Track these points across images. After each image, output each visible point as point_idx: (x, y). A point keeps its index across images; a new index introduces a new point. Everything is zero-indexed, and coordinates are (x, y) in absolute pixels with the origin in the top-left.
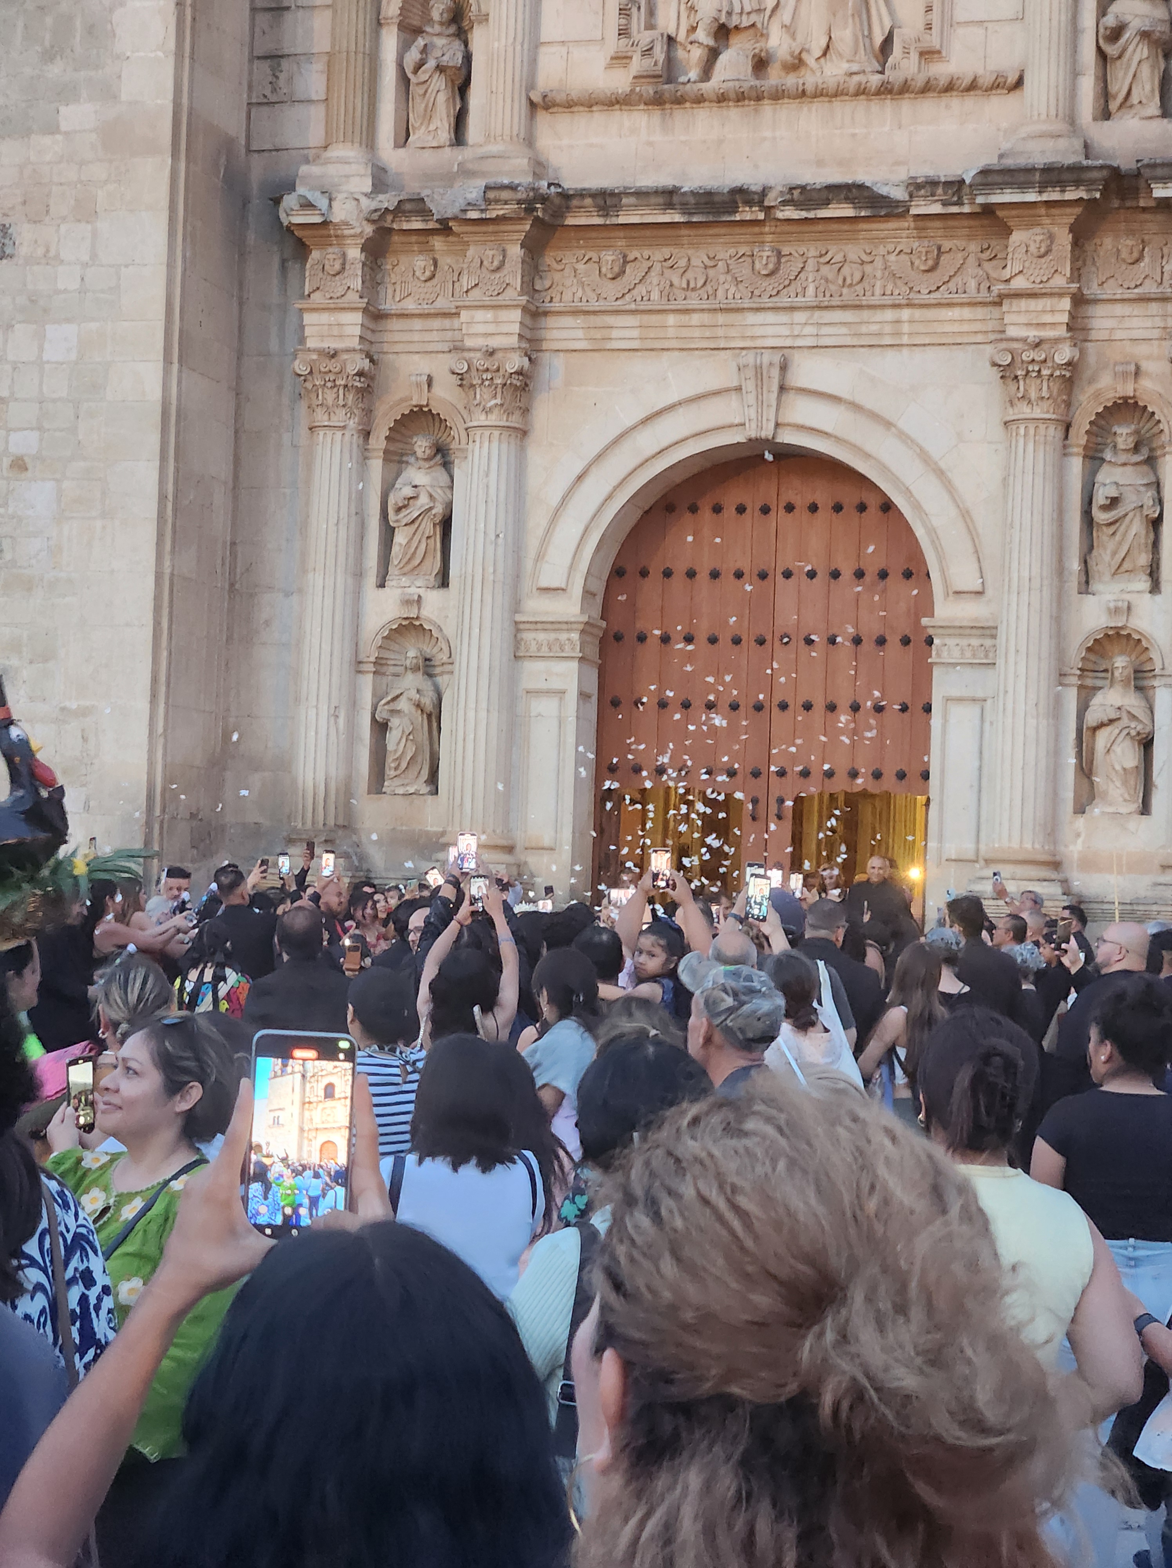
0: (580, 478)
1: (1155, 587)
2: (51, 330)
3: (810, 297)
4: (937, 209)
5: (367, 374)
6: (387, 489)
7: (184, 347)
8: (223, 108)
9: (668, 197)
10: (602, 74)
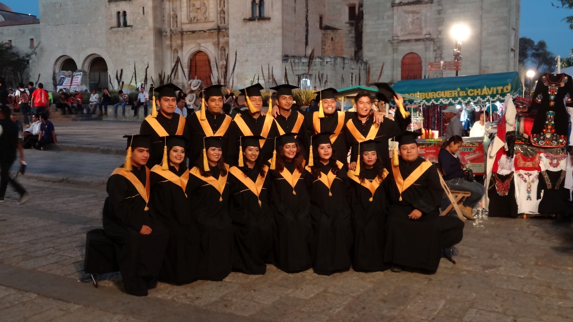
0: (187, 54)
2: (146, 45)
5: (171, 46)
6: (173, 55)
7: (156, 45)
8: (158, 26)
9: (190, 31)
10: (186, 21)
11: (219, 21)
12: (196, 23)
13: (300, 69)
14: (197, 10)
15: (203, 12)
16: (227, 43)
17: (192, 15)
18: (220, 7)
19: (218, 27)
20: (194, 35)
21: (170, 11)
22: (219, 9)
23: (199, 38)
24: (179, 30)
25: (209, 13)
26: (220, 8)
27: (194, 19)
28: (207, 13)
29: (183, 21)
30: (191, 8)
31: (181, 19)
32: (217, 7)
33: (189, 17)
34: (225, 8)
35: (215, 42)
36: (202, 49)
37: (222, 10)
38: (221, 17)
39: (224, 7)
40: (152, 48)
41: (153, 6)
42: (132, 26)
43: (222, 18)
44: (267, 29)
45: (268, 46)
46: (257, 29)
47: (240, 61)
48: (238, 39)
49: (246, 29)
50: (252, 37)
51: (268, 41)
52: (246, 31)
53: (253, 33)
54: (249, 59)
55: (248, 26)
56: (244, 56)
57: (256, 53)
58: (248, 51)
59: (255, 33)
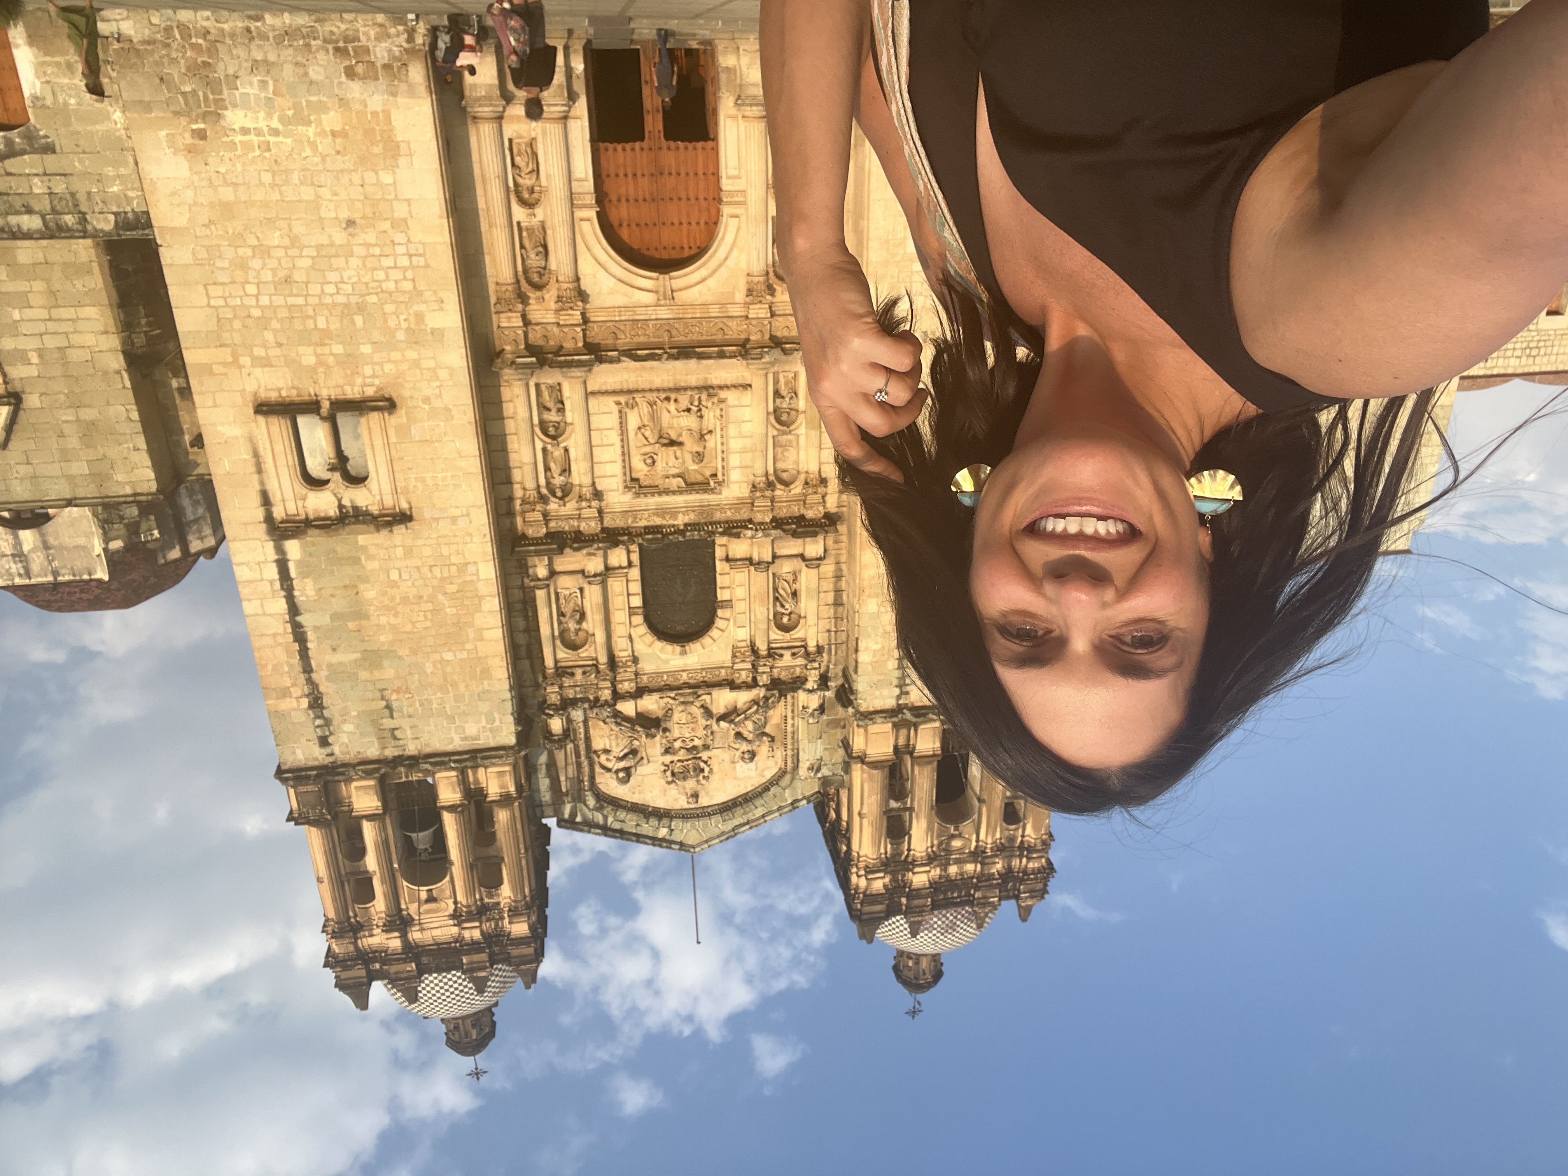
0: (727, 257)
1: (519, 223)
3: (651, 323)
4: (610, 353)
9: (702, 356)
12: (680, 389)
18: (567, 448)
20: (684, 341)
21: (807, 435)
22: (570, 443)
23: (667, 325)
24: (758, 363)
29: (747, 397)
31: (750, 406)
32: (577, 447)
34: (539, 445)
36: (646, 280)
37: (554, 438)
38: (561, 409)
39: (544, 450)
43: (550, 404)
44: (266, 366)
45: (242, 293)
46: (321, 370)
47: (386, 226)
48: (412, 326)
49: (377, 368)
50: (338, 336)
51: (249, 316)
52: (375, 360)
53: (334, 351)
54: (339, 237)
55: (368, 381)
56: (368, 245)
57: (305, 263)
58: (352, 273)
59: (328, 352)
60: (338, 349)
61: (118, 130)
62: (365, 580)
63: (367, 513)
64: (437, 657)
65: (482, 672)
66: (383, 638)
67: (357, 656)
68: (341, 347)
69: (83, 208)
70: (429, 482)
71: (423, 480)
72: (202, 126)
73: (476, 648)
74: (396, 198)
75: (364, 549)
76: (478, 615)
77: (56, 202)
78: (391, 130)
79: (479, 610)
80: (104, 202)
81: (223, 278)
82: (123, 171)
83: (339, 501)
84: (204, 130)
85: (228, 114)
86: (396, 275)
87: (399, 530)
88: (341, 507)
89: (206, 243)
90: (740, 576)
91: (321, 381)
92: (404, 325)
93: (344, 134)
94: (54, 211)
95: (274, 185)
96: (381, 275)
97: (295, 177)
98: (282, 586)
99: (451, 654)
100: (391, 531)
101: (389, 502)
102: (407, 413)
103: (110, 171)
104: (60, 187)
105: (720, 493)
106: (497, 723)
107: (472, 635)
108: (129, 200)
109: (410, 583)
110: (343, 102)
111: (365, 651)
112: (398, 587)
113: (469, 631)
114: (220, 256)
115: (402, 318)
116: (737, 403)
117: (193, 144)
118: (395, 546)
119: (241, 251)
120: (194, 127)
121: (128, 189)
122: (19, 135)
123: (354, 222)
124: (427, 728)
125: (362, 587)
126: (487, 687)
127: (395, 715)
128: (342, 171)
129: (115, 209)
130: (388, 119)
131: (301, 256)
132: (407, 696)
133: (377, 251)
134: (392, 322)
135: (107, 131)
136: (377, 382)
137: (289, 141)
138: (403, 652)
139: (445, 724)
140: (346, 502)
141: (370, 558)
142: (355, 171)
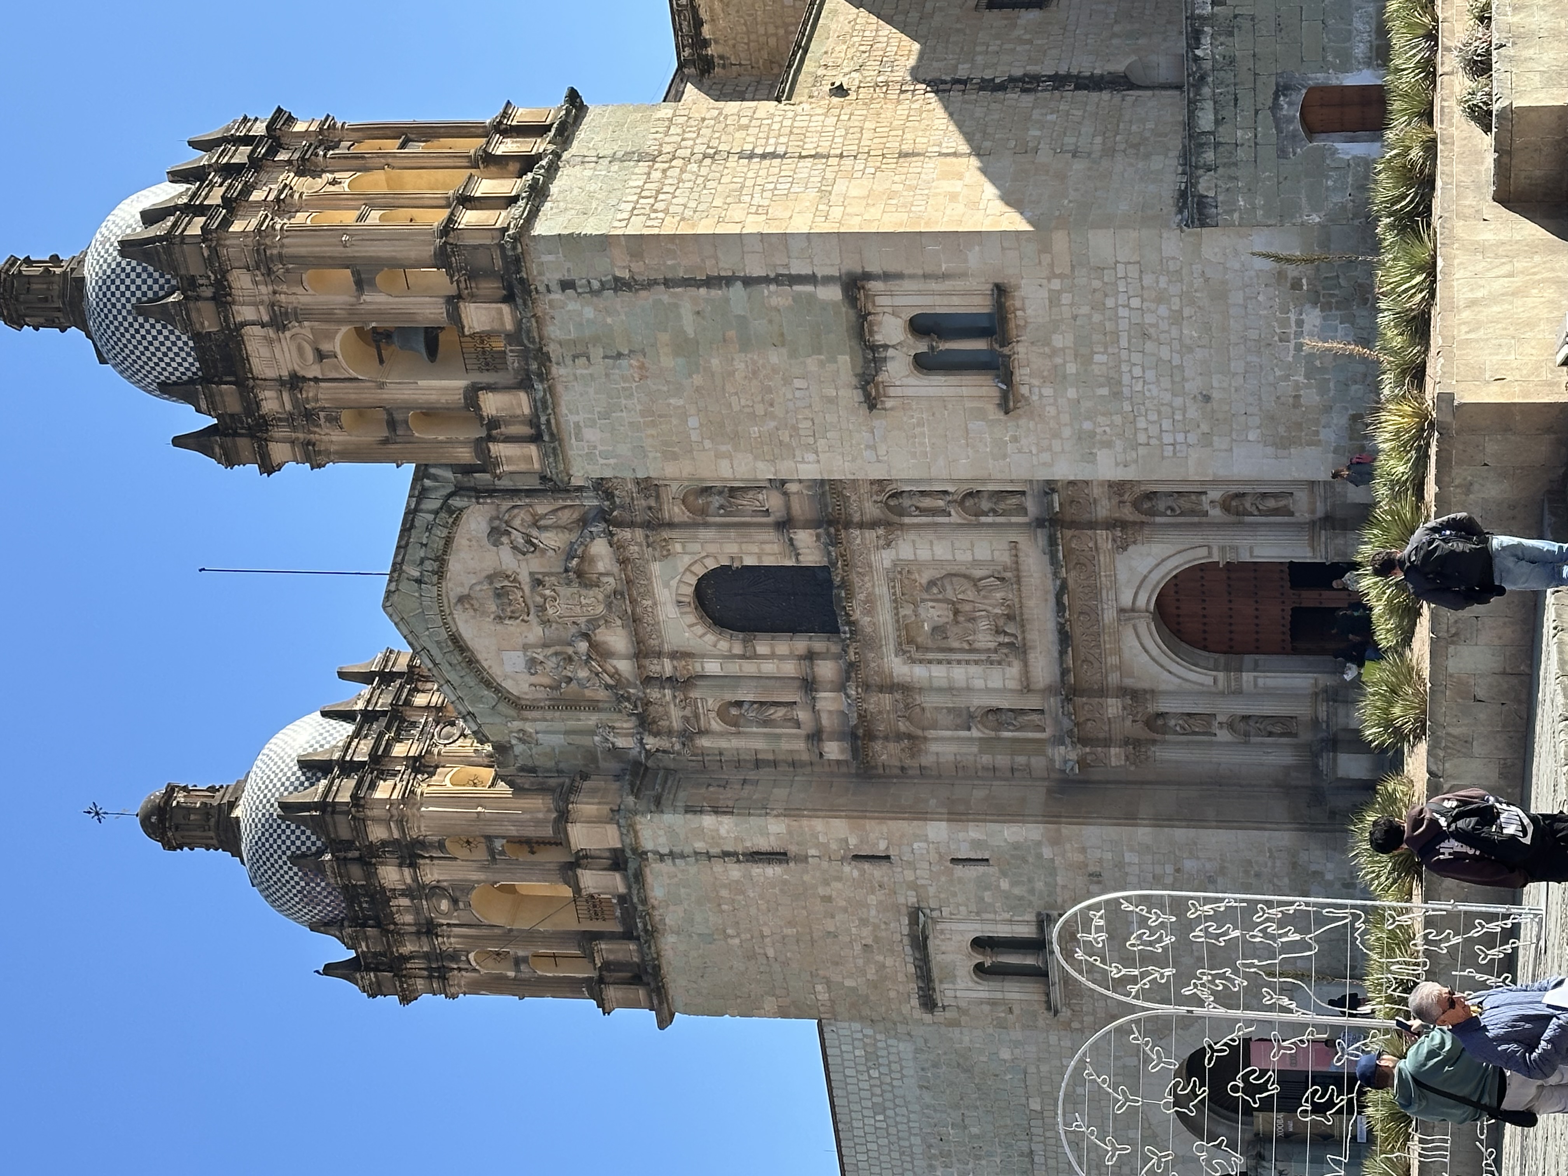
0: (1170, 672)
1: (1205, 493)
2: (1127, 860)
3: (1097, 602)
5: (1132, 743)
6: (1176, 733)
7: (1130, 818)
8: (1037, 796)
9: (1062, 653)
10: (1014, 670)
11: (1014, 519)
12: (1023, 626)
13: (1250, 135)
14: (961, 619)
15: (971, 595)
16: (1118, 488)
17: (985, 639)
18: (950, 515)
19: (1039, 523)
20: (1077, 632)
21: (971, 739)
22: (955, 518)
23: (1093, 614)
24: (1053, 703)
25: (976, 563)
26: (953, 513)
27: (1006, 634)
28: (978, 573)
29: (1012, 684)
30: (956, 645)
31: (1004, 690)
32: (950, 524)
33: (995, 657)
34: (951, 489)
35: (1114, 540)
36: (1146, 599)
37: (961, 503)
38: (995, 512)
39: (945, 492)
40: (1143, 834)
41: (949, 820)
42: (1039, 914)
43: (1002, 506)
44: (1051, 302)
45: (1131, 293)
46: (1047, 349)
47: (1205, 428)
48: (1098, 437)
49: (1052, 401)
50: (1086, 370)
51: (1106, 295)
52: (1059, 400)
53: (1068, 365)
54: (1193, 386)
55: (1036, 390)
56: (1184, 410)
57: (1165, 353)
58: (1155, 392)
59: (1068, 359)
60: (1071, 368)
61: (1301, 217)
62: (793, 354)
63: (878, 371)
64: (692, 410)
65: (674, 453)
66: (715, 362)
67: (690, 332)
68: (1074, 371)
69: (1221, 170)
70: (918, 430)
71: (920, 424)
72: (1305, 288)
73: (704, 450)
74: (1233, 440)
75: (833, 360)
76: (750, 457)
77: (1228, 147)
78: (1301, 445)
79: (756, 458)
80: (1228, 190)
81: (1148, 280)
82: (1260, 213)
83: (893, 347)
84: (1302, 289)
85: (1317, 312)
86: (1154, 430)
87: (858, 395)
88: (886, 347)
89: (1184, 271)
90: (790, 668)
91: (1034, 348)
92: (1099, 430)
93: (1296, 405)
94: (1217, 145)
95: (1245, 339)
96: (1153, 417)
97: (1254, 359)
98: (782, 275)
99: (697, 425)
100: (856, 388)
101: (892, 391)
102: (1000, 420)
103: (1260, 201)
104: (1241, 154)
105: (896, 656)
106: (602, 461)
107: (723, 448)
108: (1230, 212)
109: (790, 396)
110: (1328, 409)
111: (698, 343)
112: (785, 385)
113: (729, 447)
114: (1170, 281)
115: (1107, 429)
116: (1007, 676)
117: (1286, 278)
118: (837, 389)
119: (1177, 300)
120: (1304, 281)
121: (1241, 214)
122: (1295, 130)
123: (1207, 402)
124: (591, 391)
125: (784, 351)
126: (651, 455)
127: (611, 361)
128: (1260, 399)
129: (1220, 198)
130: (1310, 444)
131: (1171, 351)
132: (636, 375)
133: (1178, 417)
134: (1100, 419)
135: (1300, 208)
136: (1035, 398)
137: (1290, 359)
138: (698, 380)
139: (597, 409)
140: (891, 352)
141: (822, 364)
142: (1260, 409)
